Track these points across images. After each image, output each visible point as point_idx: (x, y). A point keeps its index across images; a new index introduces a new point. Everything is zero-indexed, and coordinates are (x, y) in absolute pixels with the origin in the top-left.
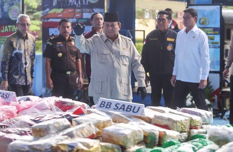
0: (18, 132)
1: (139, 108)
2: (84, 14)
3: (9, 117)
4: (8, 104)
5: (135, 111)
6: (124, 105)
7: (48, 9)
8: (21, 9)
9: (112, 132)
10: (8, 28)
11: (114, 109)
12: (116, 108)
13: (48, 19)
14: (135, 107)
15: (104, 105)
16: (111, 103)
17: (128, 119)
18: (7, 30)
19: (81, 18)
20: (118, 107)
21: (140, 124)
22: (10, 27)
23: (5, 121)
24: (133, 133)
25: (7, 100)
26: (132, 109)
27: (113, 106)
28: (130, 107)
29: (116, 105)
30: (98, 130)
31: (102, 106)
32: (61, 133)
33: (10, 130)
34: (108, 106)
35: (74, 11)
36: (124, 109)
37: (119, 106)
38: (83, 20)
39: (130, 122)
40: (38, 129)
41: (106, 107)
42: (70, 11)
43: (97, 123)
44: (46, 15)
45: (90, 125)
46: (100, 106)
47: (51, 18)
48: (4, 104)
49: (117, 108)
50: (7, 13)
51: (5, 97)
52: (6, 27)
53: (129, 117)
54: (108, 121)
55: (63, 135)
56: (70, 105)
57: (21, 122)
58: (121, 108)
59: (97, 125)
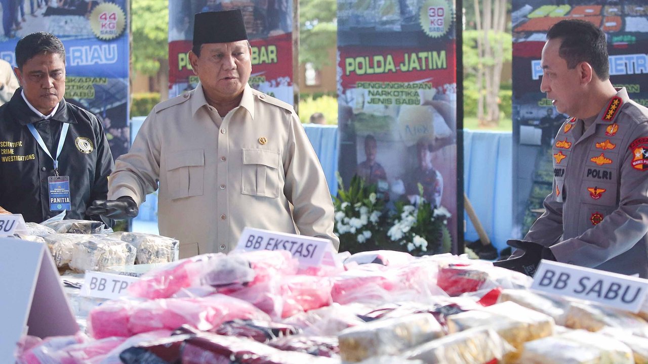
0: (313, 349)
1: (639, 290)
2: (628, 20)
3: (306, 306)
4: (313, 271)
5: (629, 297)
6: (600, 282)
7: (528, 7)
8: (454, 7)
9: (545, 355)
10: (420, 59)
11: (576, 291)
12: (580, 288)
13: (529, 33)
14: (628, 288)
15: (550, 279)
16: (568, 276)
17: (607, 319)
18: (417, 65)
19: (621, 31)
20: (584, 287)
21: (634, 334)
22: (423, 55)
23: (291, 319)
24: (600, 358)
25: (308, 263)
26: (621, 292)
27: (573, 284)
28: (615, 288)
29: (581, 282)
30: (509, 347)
31: (546, 282)
32: (409, 353)
33: (294, 341)
34: (561, 284)
35: (601, 13)
36: (599, 293)
37: (589, 284)
38: (627, 38)
39: (607, 329)
40: (352, 341)
41: (556, 287)
42: (589, 11)
43: (511, 330)
44: (523, 23)
45: (487, 333)
46: (541, 284)
47: (538, 32)
48: (299, 272)
49: (582, 289)
50: (417, 17)
51: (305, 252)
52: (414, 56)
53: (610, 315)
54: (543, 325)
55: (411, 358)
56: (475, 278)
57: (330, 322)
58: (592, 290)
59: (510, 334)
